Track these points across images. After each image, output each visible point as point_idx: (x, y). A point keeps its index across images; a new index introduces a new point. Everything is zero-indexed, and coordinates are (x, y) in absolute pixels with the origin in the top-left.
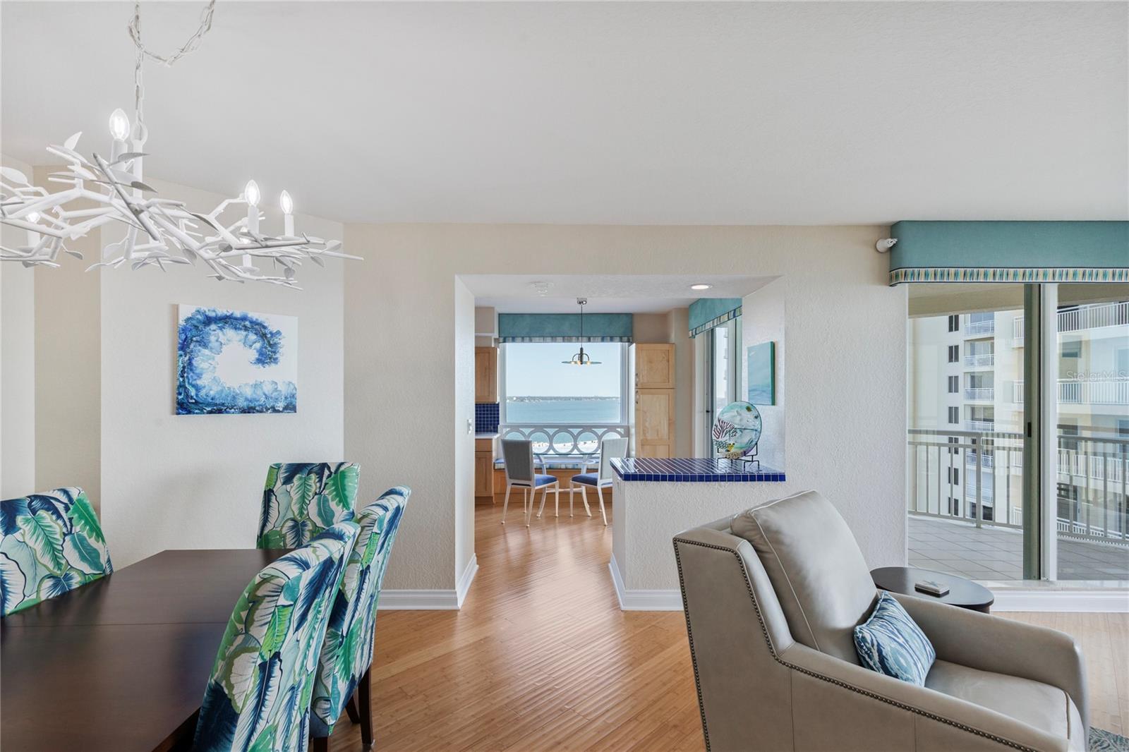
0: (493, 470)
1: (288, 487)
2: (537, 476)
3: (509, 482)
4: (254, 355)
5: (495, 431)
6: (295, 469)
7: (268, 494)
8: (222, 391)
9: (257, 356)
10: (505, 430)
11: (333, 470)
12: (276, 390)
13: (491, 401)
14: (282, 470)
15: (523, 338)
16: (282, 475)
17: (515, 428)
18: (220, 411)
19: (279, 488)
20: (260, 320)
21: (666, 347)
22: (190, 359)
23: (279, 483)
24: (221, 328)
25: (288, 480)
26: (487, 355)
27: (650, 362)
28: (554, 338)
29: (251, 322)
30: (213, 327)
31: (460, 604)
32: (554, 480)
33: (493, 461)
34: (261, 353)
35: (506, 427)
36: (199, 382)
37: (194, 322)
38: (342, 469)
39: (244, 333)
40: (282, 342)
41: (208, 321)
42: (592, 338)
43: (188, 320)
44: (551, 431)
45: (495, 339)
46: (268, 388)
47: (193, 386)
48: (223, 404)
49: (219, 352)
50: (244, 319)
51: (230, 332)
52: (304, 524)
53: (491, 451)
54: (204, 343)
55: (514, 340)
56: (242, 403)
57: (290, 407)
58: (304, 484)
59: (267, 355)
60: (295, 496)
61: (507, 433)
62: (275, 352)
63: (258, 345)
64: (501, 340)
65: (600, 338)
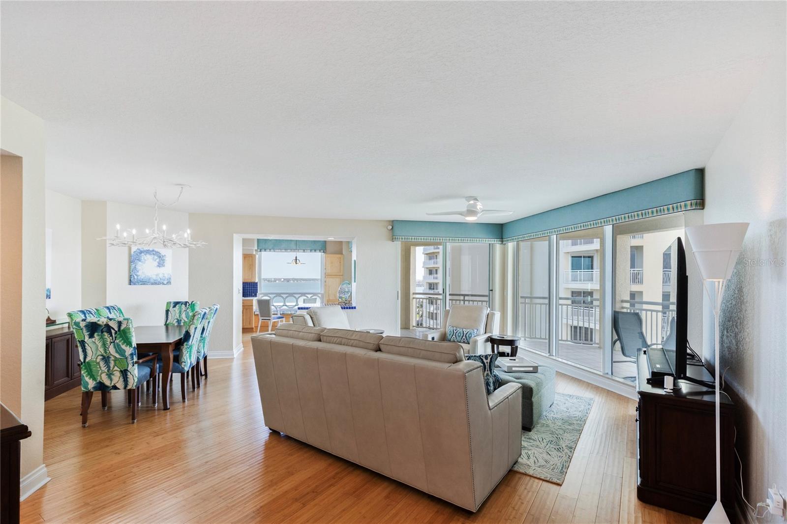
0: (254, 315)
1: (175, 309)
2: (273, 316)
3: (261, 318)
4: (156, 263)
5: (255, 296)
6: (176, 304)
7: (167, 311)
8: (145, 277)
9: (157, 264)
10: (261, 296)
11: (190, 303)
12: (164, 276)
13: (253, 281)
14: (172, 303)
15: (270, 250)
16: (172, 305)
17: (266, 295)
18: (144, 284)
19: (171, 309)
20: (159, 251)
21: (340, 256)
22: (135, 266)
23: (171, 308)
24: (145, 255)
25: (174, 307)
26: (251, 258)
27: (332, 263)
28: (286, 250)
29: (155, 252)
30: (143, 254)
31: (235, 356)
32: (283, 318)
33: (254, 311)
34: (159, 263)
35: (261, 294)
36: (138, 274)
37: (136, 253)
38: (193, 303)
39: (153, 256)
40: (166, 259)
41: (141, 252)
42: (305, 251)
43: (134, 252)
44: (284, 296)
45: (256, 250)
46: (161, 276)
47: (136, 275)
48: (145, 282)
49: (144, 263)
50: (153, 251)
51: (148, 256)
52: (181, 320)
53: (252, 306)
54: (139, 260)
55: (265, 250)
56: (152, 281)
57: (169, 283)
58: (180, 308)
59: (161, 264)
60: (177, 312)
61: (263, 297)
62: (164, 263)
63: (158, 260)
64: (259, 250)
65: (309, 251)
